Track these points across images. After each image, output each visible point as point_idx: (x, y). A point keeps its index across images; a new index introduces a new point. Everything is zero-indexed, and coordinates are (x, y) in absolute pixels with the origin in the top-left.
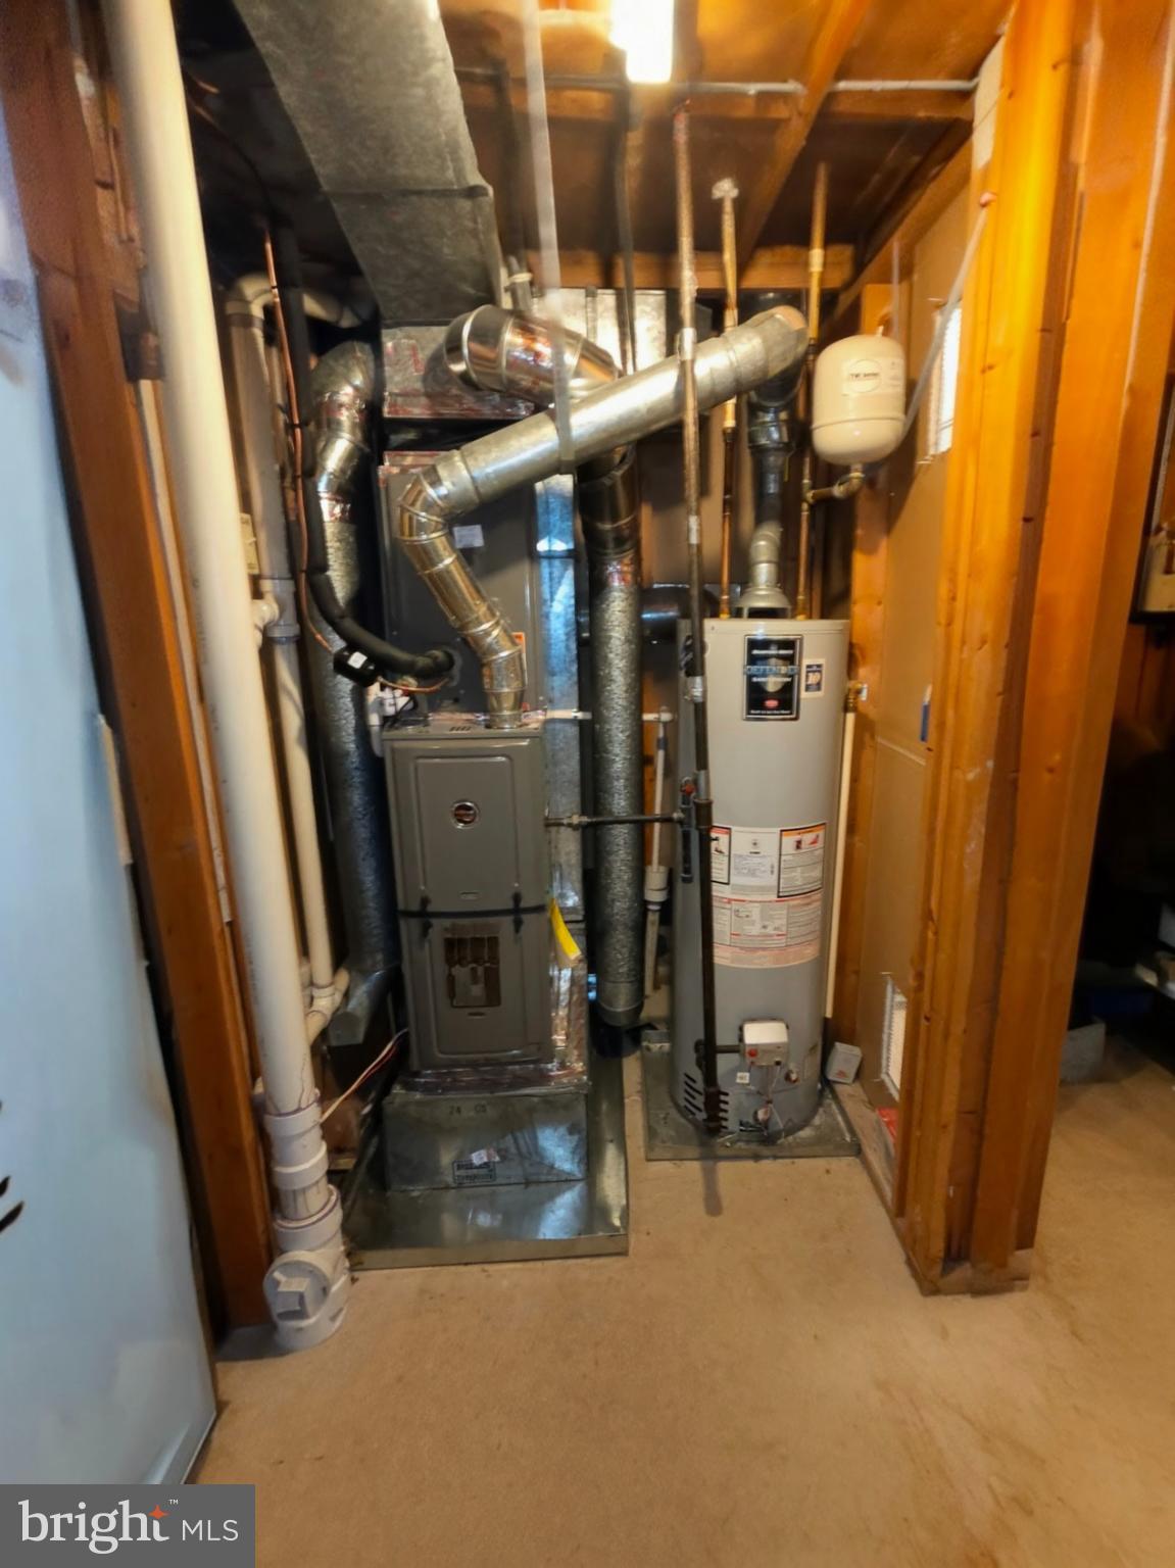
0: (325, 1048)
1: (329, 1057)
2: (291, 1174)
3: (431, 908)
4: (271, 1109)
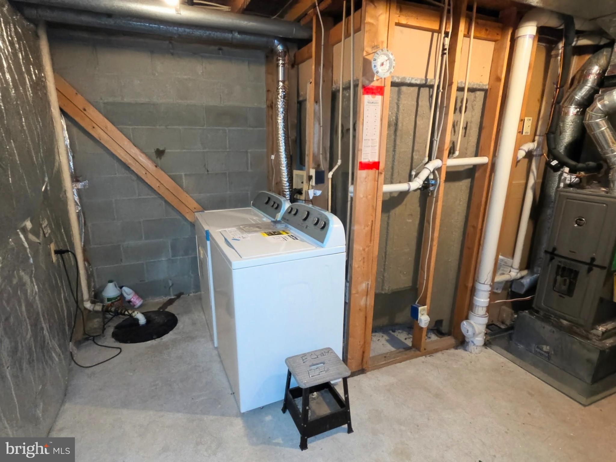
0: (510, 290)
1: (510, 293)
2: (478, 300)
3: (556, 252)
4: (478, 281)
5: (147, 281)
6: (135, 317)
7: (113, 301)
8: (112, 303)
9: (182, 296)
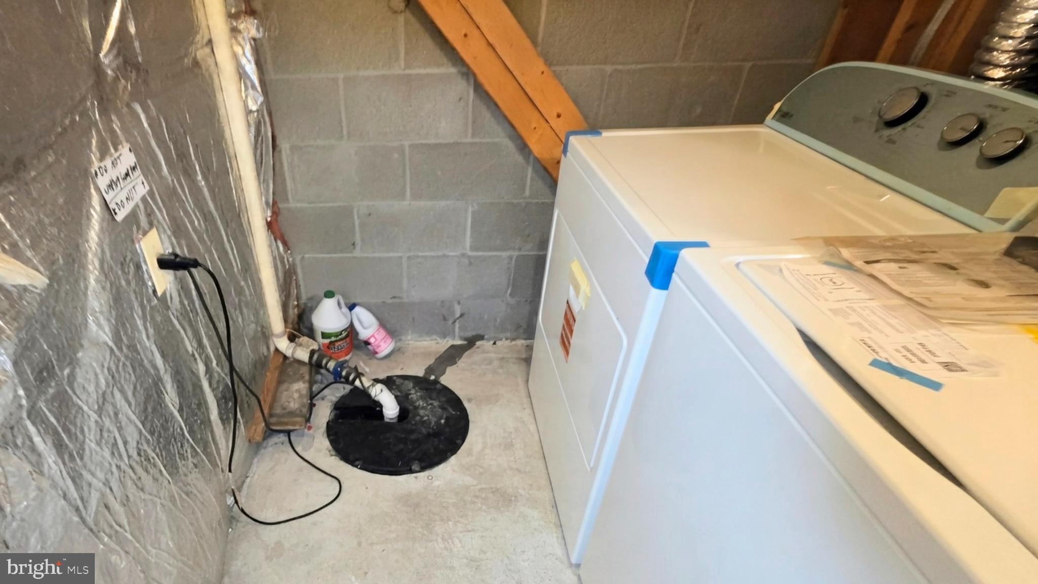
5: (406, 300)
6: (376, 399)
7: (333, 339)
8: (331, 343)
9: (478, 343)
